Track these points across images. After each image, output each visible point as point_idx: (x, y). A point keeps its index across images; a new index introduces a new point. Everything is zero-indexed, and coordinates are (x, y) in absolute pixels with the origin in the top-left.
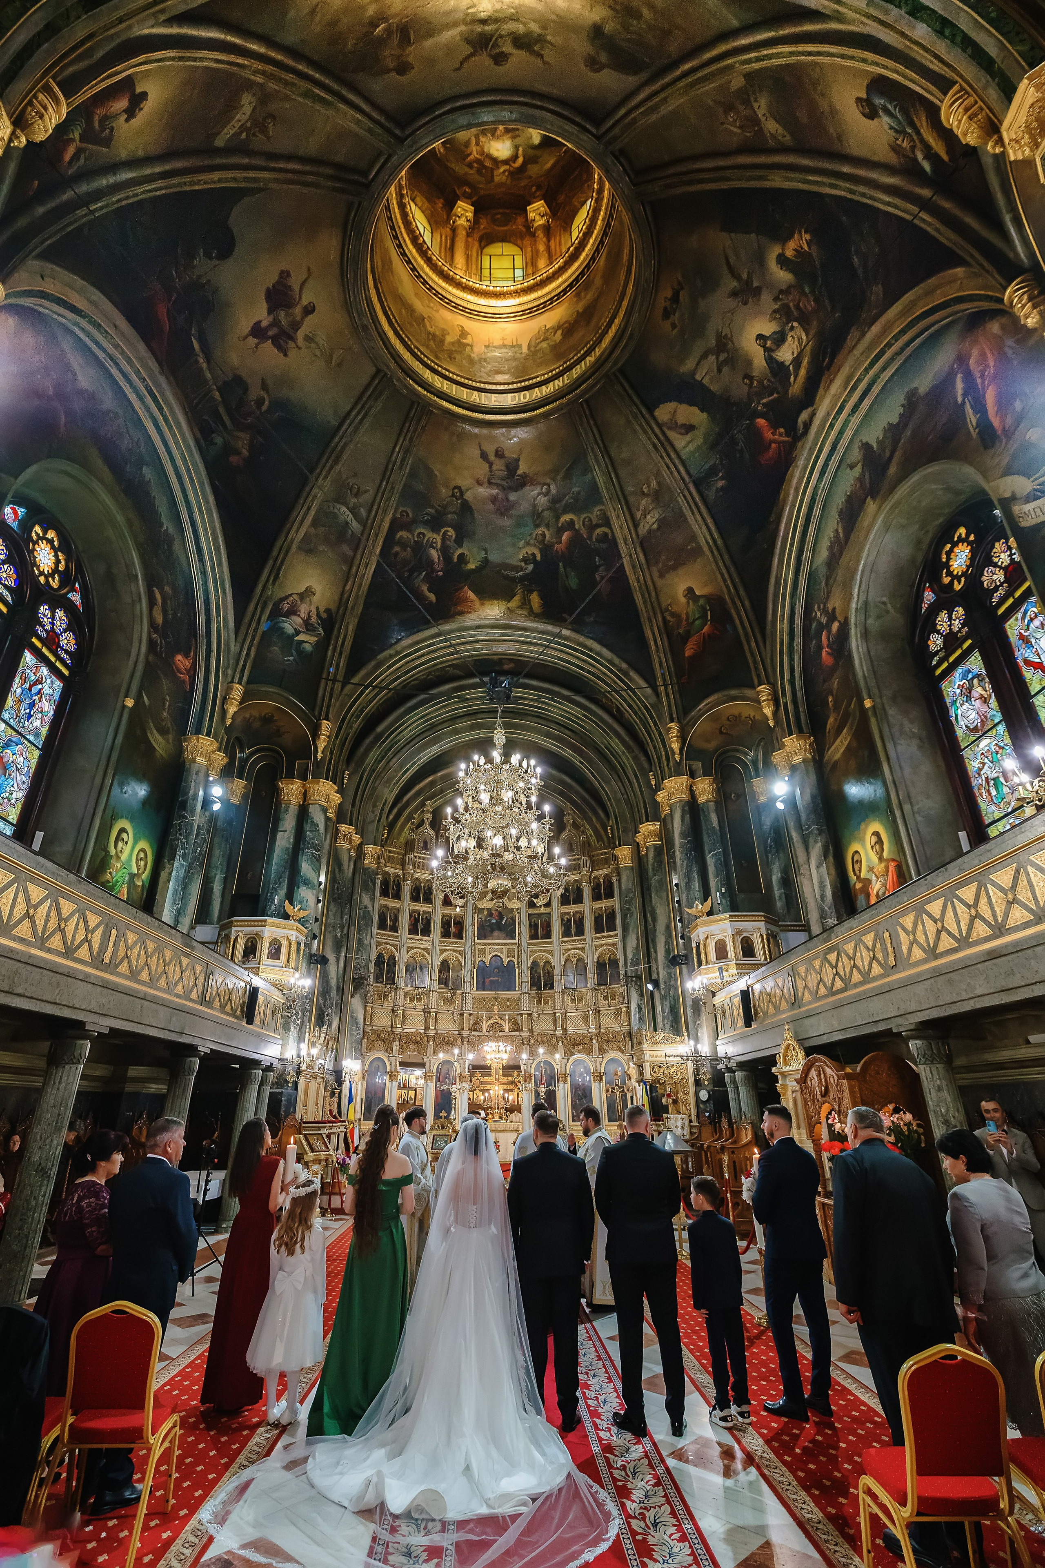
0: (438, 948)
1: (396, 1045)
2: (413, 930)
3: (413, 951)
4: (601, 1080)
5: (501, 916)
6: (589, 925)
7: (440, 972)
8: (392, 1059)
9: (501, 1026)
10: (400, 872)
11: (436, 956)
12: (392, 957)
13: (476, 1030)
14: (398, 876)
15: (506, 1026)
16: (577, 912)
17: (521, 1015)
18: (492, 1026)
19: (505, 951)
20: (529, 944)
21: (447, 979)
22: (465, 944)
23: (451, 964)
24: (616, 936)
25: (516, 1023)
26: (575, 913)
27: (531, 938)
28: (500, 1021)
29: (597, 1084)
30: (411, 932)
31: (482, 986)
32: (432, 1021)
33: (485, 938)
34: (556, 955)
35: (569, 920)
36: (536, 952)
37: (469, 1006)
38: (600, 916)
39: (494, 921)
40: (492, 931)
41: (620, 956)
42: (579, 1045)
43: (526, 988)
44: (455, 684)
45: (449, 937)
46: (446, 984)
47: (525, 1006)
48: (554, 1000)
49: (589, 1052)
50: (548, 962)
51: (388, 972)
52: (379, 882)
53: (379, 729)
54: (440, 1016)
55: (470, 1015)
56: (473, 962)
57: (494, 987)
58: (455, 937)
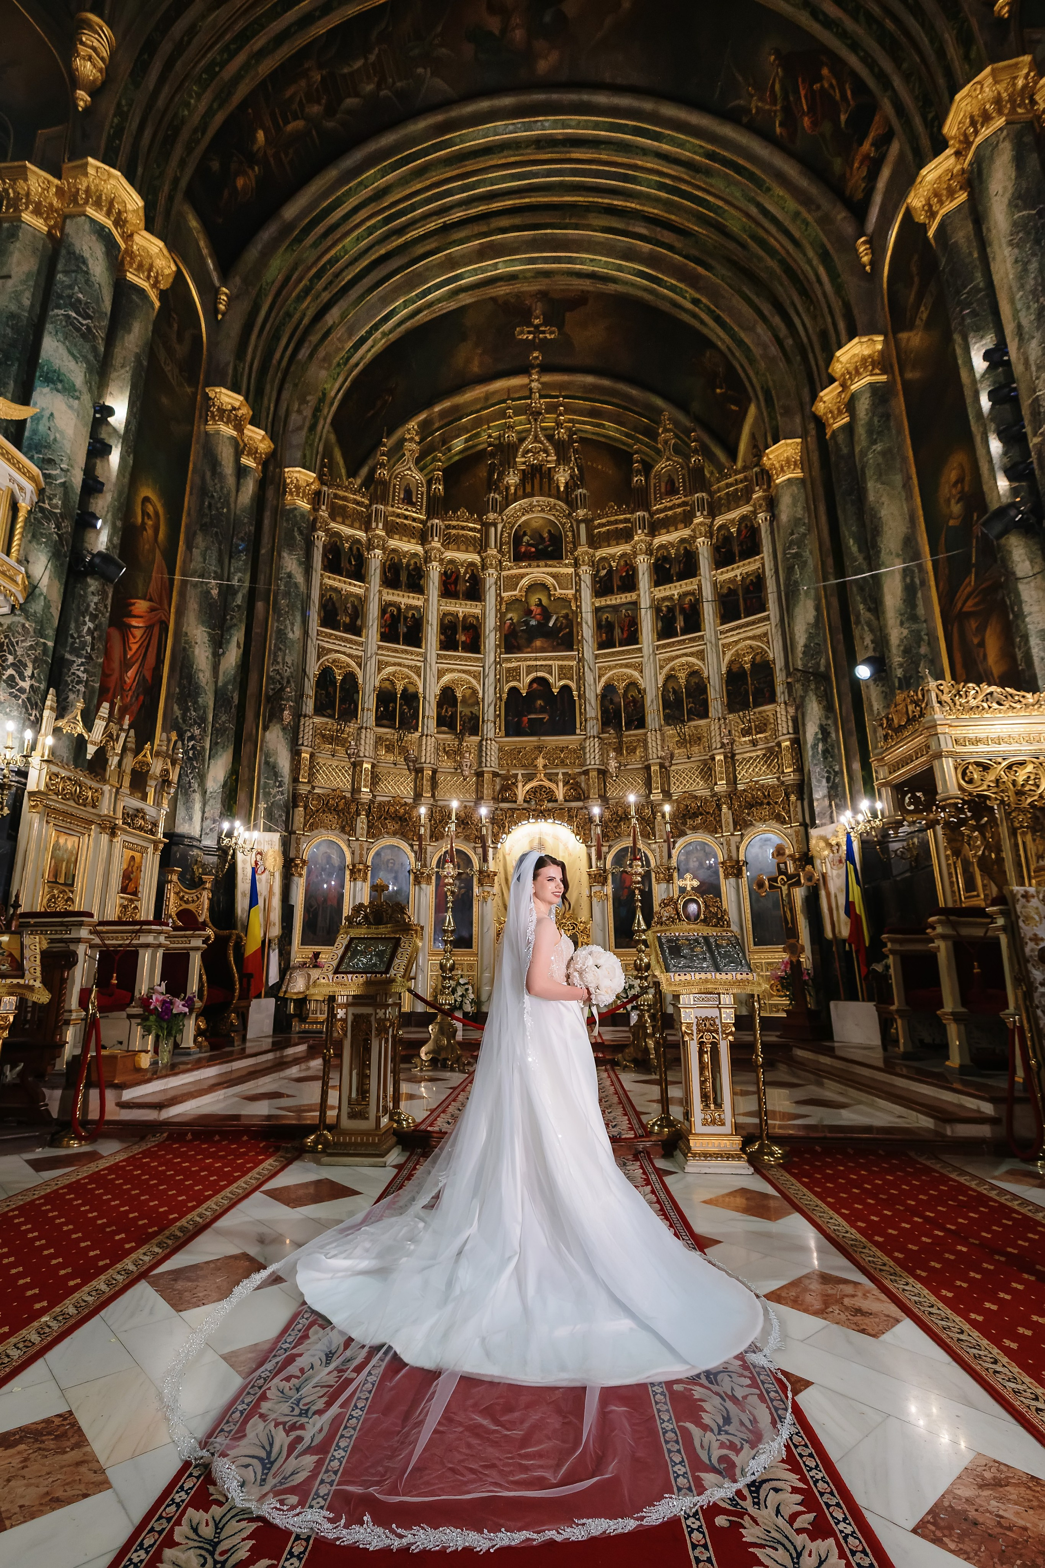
0: (435, 667)
1: (362, 822)
2: (389, 635)
3: (390, 669)
4: (738, 875)
5: (546, 614)
6: (709, 611)
7: (440, 705)
8: (355, 845)
9: (550, 792)
10: (361, 535)
11: (432, 679)
12: (350, 677)
13: (504, 800)
14: (358, 541)
15: (560, 792)
16: (686, 594)
17: (586, 773)
18: (534, 791)
19: (556, 671)
20: (597, 657)
21: (453, 716)
22: (482, 660)
23: (459, 695)
24: (767, 618)
25: (576, 786)
26: (682, 596)
27: (601, 646)
28: (547, 783)
29: (732, 880)
30: (384, 637)
31: (513, 729)
32: (427, 784)
33: (519, 650)
34: (648, 671)
35: (670, 610)
36: (610, 668)
37: (492, 762)
38: (732, 592)
39: (533, 623)
40: (530, 641)
41: (775, 653)
42: (695, 815)
43: (593, 727)
44: (439, 118)
45: (456, 649)
46: (452, 727)
47: (593, 759)
48: (646, 748)
49: (714, 828)
50: (633, 684)
51: (342, 701)
52: (319, 544)
53: (290, 212)
54: (441, 778)
55: (495, 774)
56: (498, 690)
57: (536, 729)
58: (465, 650)
